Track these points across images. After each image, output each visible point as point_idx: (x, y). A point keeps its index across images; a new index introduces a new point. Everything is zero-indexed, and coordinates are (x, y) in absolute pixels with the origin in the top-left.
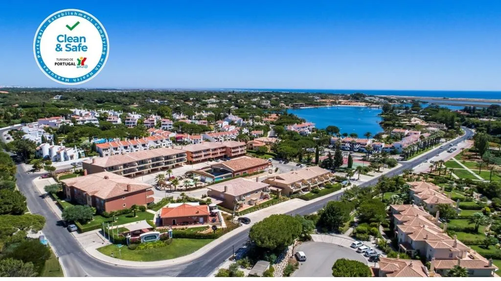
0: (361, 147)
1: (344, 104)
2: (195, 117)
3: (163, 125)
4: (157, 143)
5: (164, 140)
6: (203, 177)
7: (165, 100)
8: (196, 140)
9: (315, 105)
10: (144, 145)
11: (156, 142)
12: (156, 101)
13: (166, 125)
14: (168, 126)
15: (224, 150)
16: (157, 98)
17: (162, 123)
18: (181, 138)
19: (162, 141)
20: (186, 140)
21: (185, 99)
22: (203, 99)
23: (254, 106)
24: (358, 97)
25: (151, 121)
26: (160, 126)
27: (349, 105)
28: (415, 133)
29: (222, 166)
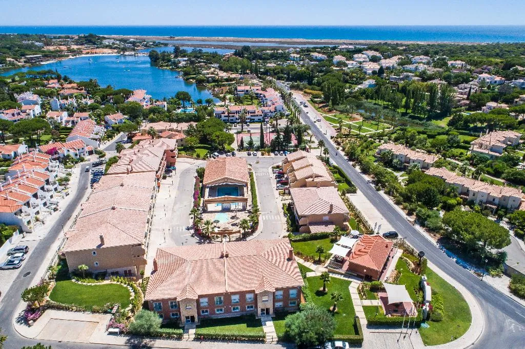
6: (226, 205)
18: (56, 151)
20: (66, 153)
24: (93, 39)
27: (95, 53)
28: (257, 90)
29: (226, 180)
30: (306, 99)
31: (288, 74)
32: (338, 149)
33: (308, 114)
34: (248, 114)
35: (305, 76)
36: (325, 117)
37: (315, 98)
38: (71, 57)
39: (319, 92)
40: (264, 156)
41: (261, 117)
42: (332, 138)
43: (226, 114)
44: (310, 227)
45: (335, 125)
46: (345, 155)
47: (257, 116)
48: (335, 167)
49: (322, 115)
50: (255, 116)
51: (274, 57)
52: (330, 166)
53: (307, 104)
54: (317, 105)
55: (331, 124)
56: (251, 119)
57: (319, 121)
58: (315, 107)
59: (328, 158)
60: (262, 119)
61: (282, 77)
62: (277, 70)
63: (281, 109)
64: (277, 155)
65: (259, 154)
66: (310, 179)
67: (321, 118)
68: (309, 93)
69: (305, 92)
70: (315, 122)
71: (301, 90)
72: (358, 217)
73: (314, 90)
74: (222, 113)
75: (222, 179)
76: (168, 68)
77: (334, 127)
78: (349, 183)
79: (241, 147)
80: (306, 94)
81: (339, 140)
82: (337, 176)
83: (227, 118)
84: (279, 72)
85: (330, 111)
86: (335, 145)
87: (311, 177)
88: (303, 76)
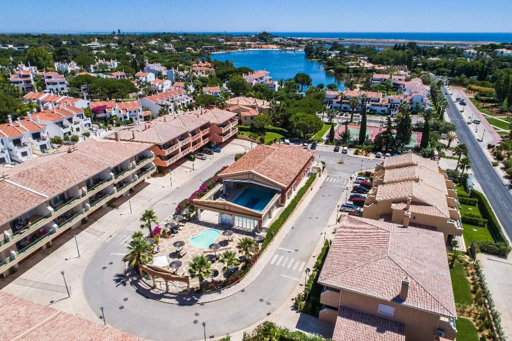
0: (373, 105)
1: (255, 48)
2: (95, 68)
3: (48, 84)
4: (64, 127)
5: (75, 119)
6: (227, 217)
7: (23, 45)
8: (133, 113)
9: (226, 49)
10: (36, 136)
11: (61, 124)
12: (11, 46)
13: (55, 84)
14: (60, 86)
15: (207, 131)
16: (11, 43)
17: (47, 80)
18: (103, 109)
19: (70, 120)
20: (113, 113)
21: (56, 43)
22: (82, 42)
23: (156, 52)
24: (265, 37)
25: (24, 76)
26: (44, 88)
27: (262, 48)
28: (400, 80)
29: (251, 177)
30: (467, 97)
31: (453, 69)
32: (495, 165)
33: (463, 114)
34: (369, 102)
35: (477, 70)
36: (488, 119)
37: (482, 95)
38: (240, 50)
39: (491, 89)
40: (356, 156)
41: (386, 109)
42: (490, 147)
43: (339, 100)
44: (339, 320)
45: (502, 130)
46: (506, 177)
47: (381, 106)
48: (474, 194)
49: (484, 116)
50: (378, 105)
51: (442, 52)
52: (466, 189)
53: (467, 101)
54: (481, 104)
55: (496, 129)
56: (371, 110)
57: (477, 122)
58: (477, 106)
59: (466, 176)
60: (386, 112)
61: (444, 72)
62: (440, 64)
63: (420, 101)
64: (379, 157)
65: (351, 152)
66: (401, 206)
67: (483, 119)
68: (475, 90)
69: (470, 89)
70: (469, 123)
71: (465, 85)
72: (489, 326)
73: (485, 87)
74: (335, 99)
75: (246, 173)
76: (316, 60)
77: (499, 133)
78: (495, 231)
79: (331, 139)
80: (470, 91)
81: (503, 153)
82: (473, 211)
83: (339, 105)
84: (441, 66)
85: (502, 112)
86: (491, 159)
87: (404, 201)
88: (473, 70)
